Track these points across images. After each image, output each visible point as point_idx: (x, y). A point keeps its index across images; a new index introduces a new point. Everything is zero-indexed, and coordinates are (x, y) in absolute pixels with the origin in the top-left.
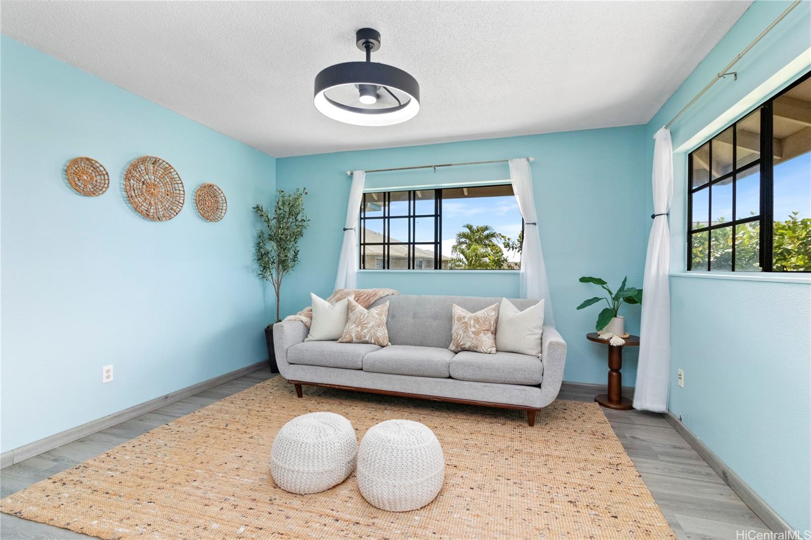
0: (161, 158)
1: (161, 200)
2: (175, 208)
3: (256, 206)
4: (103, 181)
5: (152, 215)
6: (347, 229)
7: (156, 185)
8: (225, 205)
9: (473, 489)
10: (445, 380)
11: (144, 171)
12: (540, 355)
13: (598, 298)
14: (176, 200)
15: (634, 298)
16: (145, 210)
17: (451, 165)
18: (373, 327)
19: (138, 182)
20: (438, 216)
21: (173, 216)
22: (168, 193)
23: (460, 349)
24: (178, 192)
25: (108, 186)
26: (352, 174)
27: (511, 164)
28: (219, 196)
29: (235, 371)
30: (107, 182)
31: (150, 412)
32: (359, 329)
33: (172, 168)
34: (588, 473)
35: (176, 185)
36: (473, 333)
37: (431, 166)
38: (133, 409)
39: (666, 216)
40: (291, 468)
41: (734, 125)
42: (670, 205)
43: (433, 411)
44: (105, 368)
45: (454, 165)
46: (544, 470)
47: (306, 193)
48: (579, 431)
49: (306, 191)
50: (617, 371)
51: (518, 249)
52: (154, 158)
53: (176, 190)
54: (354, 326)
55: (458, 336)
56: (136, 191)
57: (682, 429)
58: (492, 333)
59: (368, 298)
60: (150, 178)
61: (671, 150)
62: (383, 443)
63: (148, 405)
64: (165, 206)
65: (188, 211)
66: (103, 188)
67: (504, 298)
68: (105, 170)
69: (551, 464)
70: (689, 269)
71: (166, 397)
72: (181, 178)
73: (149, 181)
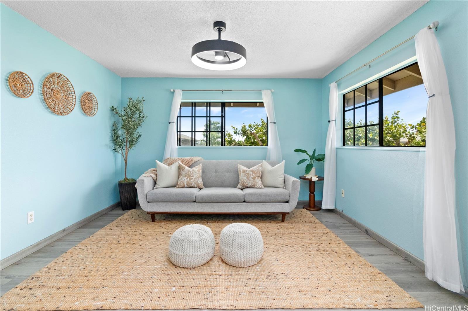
0: (63, 74)
1: (61, 101)
2: (70, 107)
3: (111, 107)
4: (29, 88)
5: (57, 111)
6: (171, 123)
7: (59, 92)
8: (96, 105)
9: (274, 252)
10: (242, 203)
11: (52, 82)
12: (285, 187)
13: (305, 159)
14: (70, 102)
15: (321, 159)
16: (53, 108)
17: (232, 90)
18: (196, 178)
19: (49, 89)
20: (223, 117)
21: (69, 112)
22: (66, 97)
23: (245, 187)
24: (71, 96)
25: (33, 91)
26: (174, 91)
27: (263, 92)
28: (93, 100)
29: (101, 211)
30: (32, 88)
31: (55, 241)
32: (188, 180)
33: (69, 81)
34: (317, 238)
35: (70, 92)
36: (252, 178)
37: (221, 90)
38: (45, 240)
39: (334, 121)
40: (188, 254)
41: (366, 86)
42: (336, 116)
43: (233, 220)
44: (30, 214)
45: (233, 90)
46: (299, 240)
47: (144, 100)
48: (304, 222)
49: (144, 99)
50: (313, 193)
51: (241, 135)
52: (59, 74)
53: (70, 95)
54: (185, 178)
55: (243, 180)
56: (48, 95)
57: (344, 215)
58: (260, 178)
59: (187, 162)
60: (55, 86)
61: (337, 92)
62: (238, 234)
63: (54, 236)
64: (64, 105)
65: (77, 109)
66: (29, 92)
67: (263, 160)
68: (31, 80)
69: (301, 236)
70: (344, 145)
71: (64, 230)
72: (74, 88)
73: (54, 89)
